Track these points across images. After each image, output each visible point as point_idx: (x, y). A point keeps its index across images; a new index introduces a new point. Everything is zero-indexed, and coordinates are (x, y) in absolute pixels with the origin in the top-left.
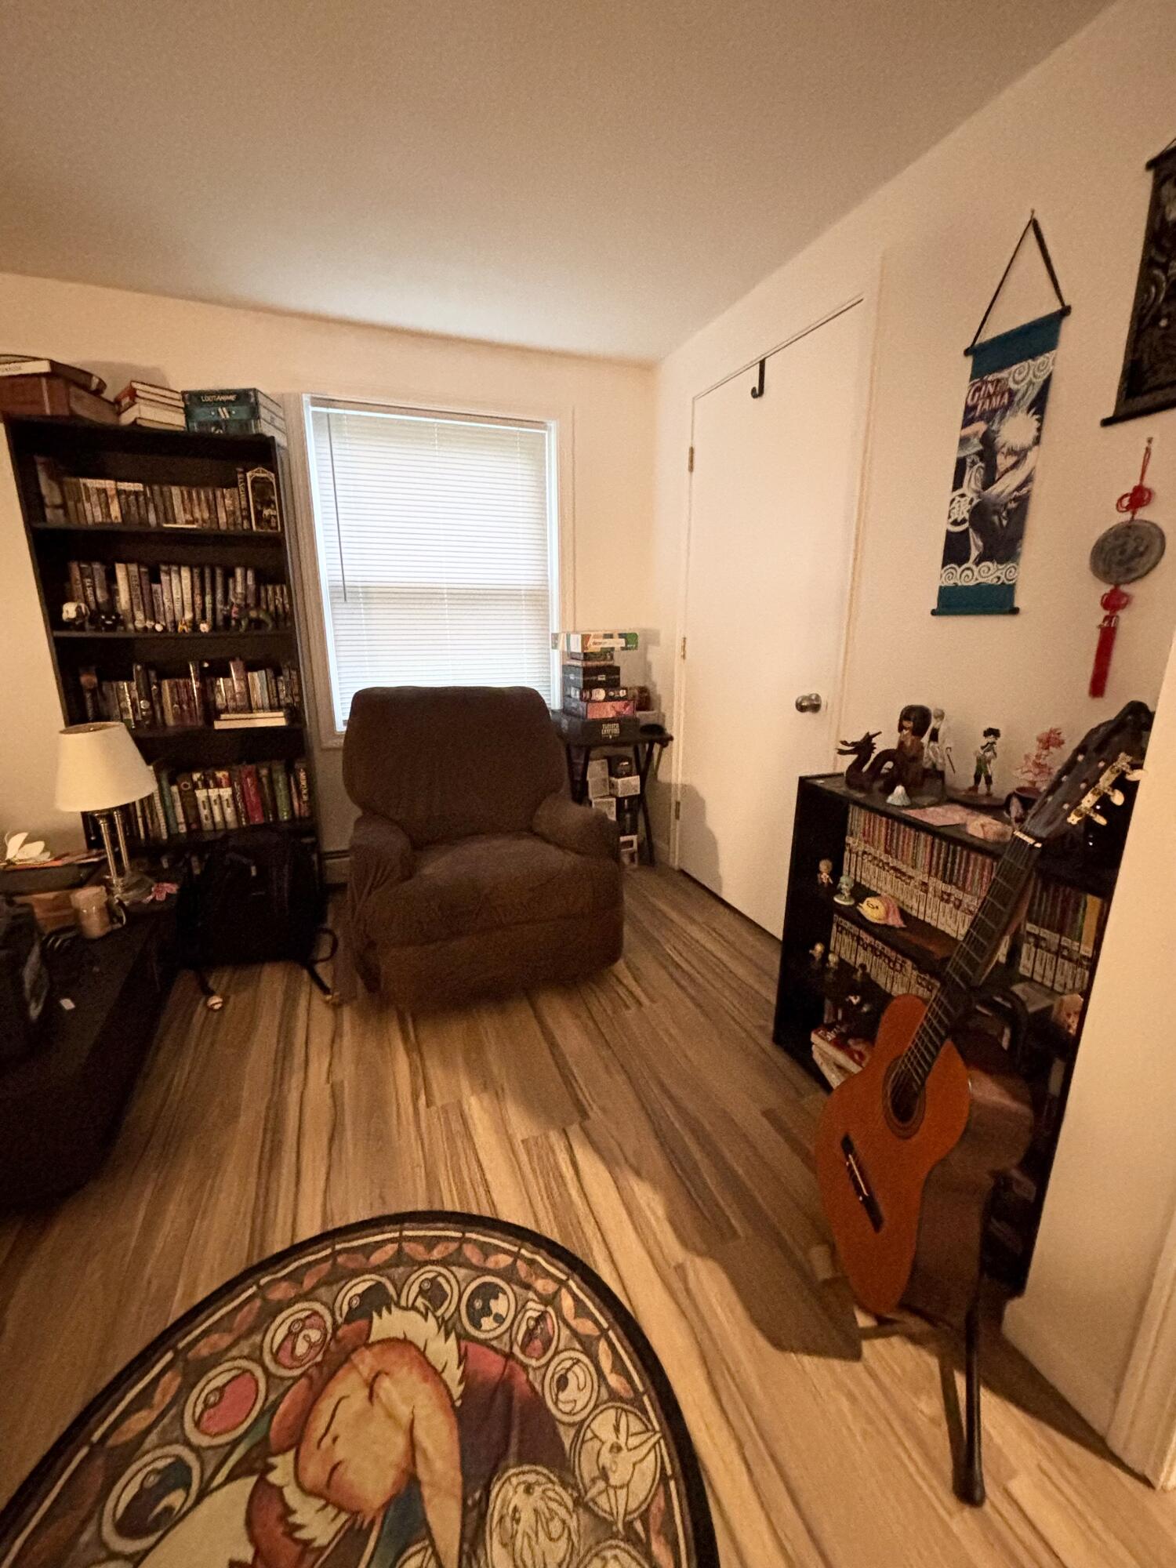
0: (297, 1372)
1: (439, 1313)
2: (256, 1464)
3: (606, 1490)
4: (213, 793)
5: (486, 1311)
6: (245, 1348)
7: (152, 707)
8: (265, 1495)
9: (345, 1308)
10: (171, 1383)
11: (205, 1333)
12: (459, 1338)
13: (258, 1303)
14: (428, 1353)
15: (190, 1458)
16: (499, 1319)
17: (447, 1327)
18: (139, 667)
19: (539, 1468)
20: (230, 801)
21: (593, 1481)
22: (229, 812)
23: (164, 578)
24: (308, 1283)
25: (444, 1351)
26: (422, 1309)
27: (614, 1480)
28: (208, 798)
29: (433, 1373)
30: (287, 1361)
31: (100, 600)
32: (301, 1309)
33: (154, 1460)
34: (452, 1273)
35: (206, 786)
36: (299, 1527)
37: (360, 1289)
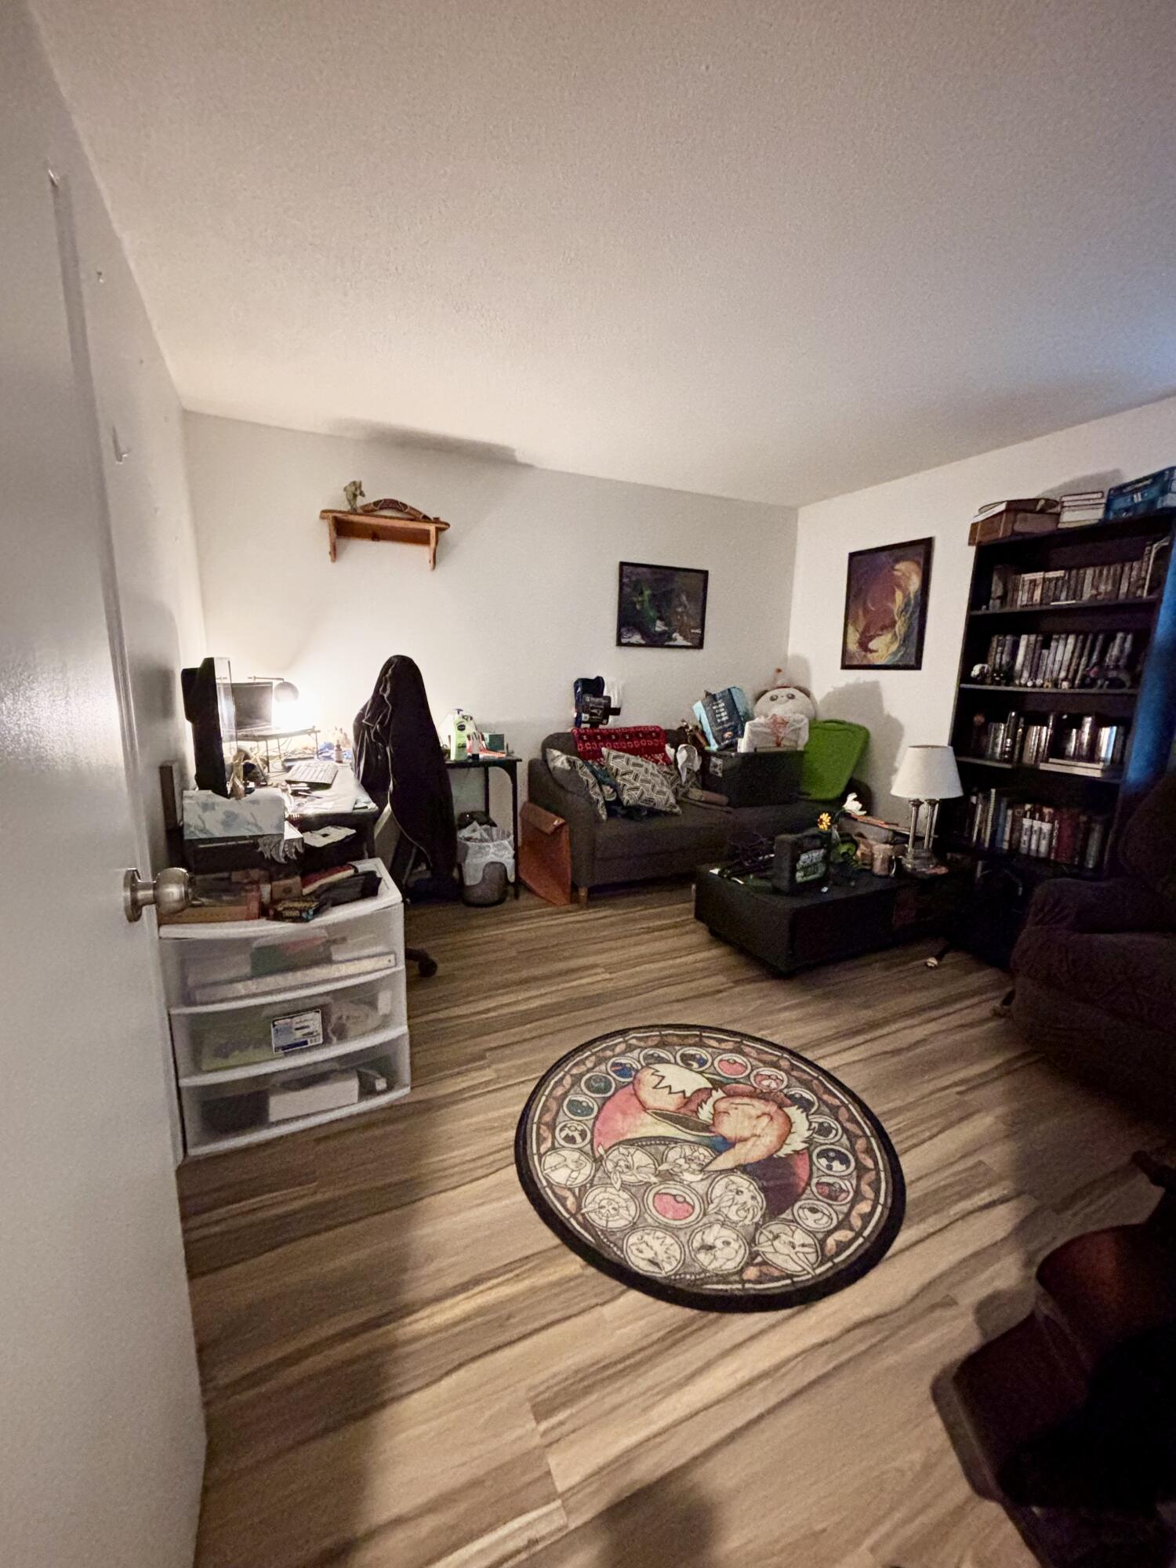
0: (755, 1085)
1: (815, 1135)
2: (716, 1085)
3: (769, 1240)
4: (1037, 824)
5: (830, 1160)
6: (755, 1063)
7: (1013, 746)
8: (708, 1092)
9: (793, 1093)
10: (730, 1045)
11: (753, 1047)
12: (807, 1148)
13: (775, 1059)
14: (791, 1136)
15: (709, 1064)
16: (830, 1168)
17: (809, 1141)
18: (1013, 714)
19: (765, 1203)
20: (1047, 836)
21: (771, 1232)
22: (1044, 843)
23: (1053, 644)
24: (795, 1073)
25: (796, 1143)
26: (812, 1127)
27: (776, 1243)
28: (1032, 827)
29: (783, 1141)
30: (757, 1080)
31: (1004, 662)
32: (782, 1075)
33: (702, 1053)
34: (842, 1137)
35: (1032, 817)
36: (702, 1108)
37: (805, 1095)
